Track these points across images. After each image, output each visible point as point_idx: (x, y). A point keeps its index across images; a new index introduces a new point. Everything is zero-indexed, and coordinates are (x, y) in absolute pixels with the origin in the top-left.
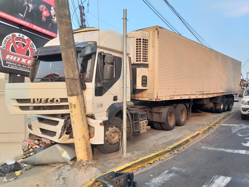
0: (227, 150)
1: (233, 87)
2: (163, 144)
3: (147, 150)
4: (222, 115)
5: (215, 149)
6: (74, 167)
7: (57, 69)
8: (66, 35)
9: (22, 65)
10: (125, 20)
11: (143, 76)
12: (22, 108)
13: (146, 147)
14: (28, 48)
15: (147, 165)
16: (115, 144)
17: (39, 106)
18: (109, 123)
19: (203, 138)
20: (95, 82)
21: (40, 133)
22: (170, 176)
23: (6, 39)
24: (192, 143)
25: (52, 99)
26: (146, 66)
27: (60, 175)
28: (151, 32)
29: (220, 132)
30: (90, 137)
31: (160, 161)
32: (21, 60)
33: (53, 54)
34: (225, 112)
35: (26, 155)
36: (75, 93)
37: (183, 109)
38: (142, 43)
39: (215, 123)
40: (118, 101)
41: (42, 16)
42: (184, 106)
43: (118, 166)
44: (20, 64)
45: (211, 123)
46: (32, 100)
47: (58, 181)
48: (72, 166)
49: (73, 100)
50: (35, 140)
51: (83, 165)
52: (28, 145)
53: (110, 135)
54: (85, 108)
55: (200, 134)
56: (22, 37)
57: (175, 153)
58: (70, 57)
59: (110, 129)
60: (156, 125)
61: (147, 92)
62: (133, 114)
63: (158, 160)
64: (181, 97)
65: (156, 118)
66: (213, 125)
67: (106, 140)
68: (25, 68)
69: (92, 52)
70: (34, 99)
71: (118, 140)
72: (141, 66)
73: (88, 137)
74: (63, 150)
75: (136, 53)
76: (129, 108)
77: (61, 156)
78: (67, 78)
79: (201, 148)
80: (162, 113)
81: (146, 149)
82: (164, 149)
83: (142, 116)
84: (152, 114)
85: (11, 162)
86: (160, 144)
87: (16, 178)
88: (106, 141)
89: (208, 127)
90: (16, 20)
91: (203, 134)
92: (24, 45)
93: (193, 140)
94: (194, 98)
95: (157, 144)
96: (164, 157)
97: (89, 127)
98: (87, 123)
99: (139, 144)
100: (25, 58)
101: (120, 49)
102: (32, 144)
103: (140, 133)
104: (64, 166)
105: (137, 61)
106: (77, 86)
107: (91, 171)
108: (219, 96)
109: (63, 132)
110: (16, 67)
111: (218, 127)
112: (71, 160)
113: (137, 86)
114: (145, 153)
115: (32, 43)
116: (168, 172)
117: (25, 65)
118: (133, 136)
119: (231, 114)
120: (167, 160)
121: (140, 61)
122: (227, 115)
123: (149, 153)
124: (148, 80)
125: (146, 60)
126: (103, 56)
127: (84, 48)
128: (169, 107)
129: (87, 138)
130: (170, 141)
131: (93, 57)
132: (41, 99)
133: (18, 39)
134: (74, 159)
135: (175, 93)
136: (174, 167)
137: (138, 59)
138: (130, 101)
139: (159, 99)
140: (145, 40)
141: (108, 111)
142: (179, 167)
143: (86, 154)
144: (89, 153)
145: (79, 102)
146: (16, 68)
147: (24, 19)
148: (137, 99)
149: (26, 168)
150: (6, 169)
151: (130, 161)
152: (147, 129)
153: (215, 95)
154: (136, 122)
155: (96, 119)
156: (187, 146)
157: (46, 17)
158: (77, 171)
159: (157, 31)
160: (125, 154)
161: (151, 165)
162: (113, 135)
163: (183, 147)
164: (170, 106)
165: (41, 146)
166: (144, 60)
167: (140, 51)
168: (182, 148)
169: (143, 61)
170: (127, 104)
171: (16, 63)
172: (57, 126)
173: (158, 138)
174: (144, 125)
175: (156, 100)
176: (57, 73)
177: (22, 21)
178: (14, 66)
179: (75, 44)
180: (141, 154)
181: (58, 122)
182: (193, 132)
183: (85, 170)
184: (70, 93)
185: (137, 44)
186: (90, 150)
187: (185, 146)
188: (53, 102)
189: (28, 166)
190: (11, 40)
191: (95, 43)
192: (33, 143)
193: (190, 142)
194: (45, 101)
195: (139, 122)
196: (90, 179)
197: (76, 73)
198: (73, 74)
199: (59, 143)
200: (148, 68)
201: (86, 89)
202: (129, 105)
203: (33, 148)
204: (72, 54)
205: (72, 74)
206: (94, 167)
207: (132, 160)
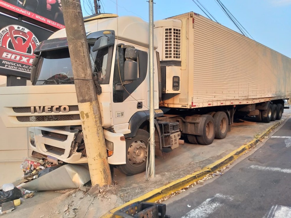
0: (284, 170)
1: (283, 91)
2: (200, 162)
3: (181, 170)
4: (271, 125)
5: (268, 168)
6: (88, 194)
7: (64, 68)
8: (74, 22)
9: (22, 65)
10: (151, 3)
11: (174, 77)
12: (20, 119)
13: (179, 167)
14: (30, 44)
15: (182, 190)
16: (140, 163)
17: (42, 116)
18: (132, 137)
19: (250, 154)
20: (113, 84)
21: (45, 150)
22: (214, 206)
23: (2, 33)
24: (237, 160)
25: (58, 107)
26: (178, 64)
27: (70, 205)
28: (184, 20)
29: (270, 146)
30: (108, 155)
31: (198, 185)
32: (21, 59)
33: (58, 48)
34: (274, 121)
35: (28, 178)
36: (87, 98)
37: (224, 118)
38: (172, 34)
39: (263, 135)
40: (144, 109)
41: (47, 4)
42: (225, 114)
43: (144, 193)
44: (20, 64)
45: (258, 135)
46: (32, 109)
47: (68, 213)
48: (85, 193)
49: (85, 108)
50: (40, 159)
51: (100, 191)
52: (30, 165)
53: (134, 152)
54: (100, 118)
55: (246, 149)
56: (22, 30)
57: (217, 175)
58: (79, 50)
59: (134, 144)
60: (190, 139)
61: (180, 96)
62: (163, 125)
63: (195, 183)
64: (222, 103)
65: (190, 130)
66: (261, 137)
67: (128, 158)
68: (27, 69)
69: (109, 44)
70: (35, 107)
71: (143, 158)
72: (171, 64)
73: (106, 155)
74: (74, 172)
75: (165, 47)
76: (157, 118)
77: (72, 180)
78: (76, 79)
79: (250, 167)
80: (198, 123)
81: (179, 169)
82: (202, 169)
83: (174, 127)
84: (185, 124)
85: (8, 188)
86: (197, 163)
87: (14, 209)
88: (128, 160)
89: (255, 140)
90: (13, 9)
91: (249, 148)
92: (24, 40)
93: (238, 156)
94: (237, 104)
95: (193, 162)
96: (203, 179)
97: (107, 142)
98: (104, 137)
99: (170, 162)
100: (26, 56)
101: (145, 41)
102: (35, 165)
103: (171, 149)
104: (75, 192)
105: (166, 57)
106: (89, 89)
107: (109, 200)
108: (267, 102)
109: (74, 150)
110: (14, 67)
111: (267, 139)
112: (85, 185)
113: (167, 90)
114: (178, 175)
115: (34, 37)
116: (210, 201)
117: (26, 65)
118: (162, 152)
119: (280, 123)
120: (207, 183)
121: (171, 57)
122: (276, 125)
123: (184, 175)
124: (180, 81)
125: (178, 56)
126: (122, 50)
127: (98, 39)
128: (206, 115)
129: (104, 156)
130: (209, 158)
131: (110, 50)
132: (44, 107)
133: (18, 32)
134: (89, 183)
135: (214, 98)
136: (218, 193)
137: (168, 55)
138: (158, 108)
139: (195, 106)
140: (177, 30)
141: (130, 122)
142: (224, 193)
143: (103, 177)
144: (108, 176)
145: (93, 110)
146: (15, 69)
147: (24, 8)
148: (167, 106)
149: (27, 195)
150: (2, 197)
151: (160, 185)
152: (179, 144)
153: (262, 101)
154: (166, 134)
155: (116, 132)
156: (231, 164)
157: (51, 5)
158: (92, 200)
159: (192, 19)
160: (153, 176)
161: (187, 190)
162: (137, 152)
163: (226, 165)
164: (208, 115)
165: (47, 167)
166: (176, 56)
167: (171, 45)
168: (225, 168)
169: (174, 57)
170: (155, 112)
171: (14, 63)
172: (65, 141)
173: (194, 154)
174: (175, 138)
175: (191, 107)
176: (65, 74)
177: (21, 10)
178: (13, 67)
179: (87, 35)
180: (173, 176)
181: (66, 136)
182: (237, 147)
183: (102, 199)
184: (81, 98)
185: (166, 36)
186: (109, 171)
187: (229, 164)
188: (60, 111)
189: (31, 193)
190: (8, 34)
191: (113, 32)
192: (36, 163)
193: (234, 159)
194: (50, 109)
195: (170, 135)
196: (108, 211)
197: (88, 72)
198: (84, 73)
199: (69, 163)
200: (181, 66)
201: (102, 93)
202: (157, 113)
203: (37, 170)
204: (81, 47)
205: (82, 73)
206: (114, 194)
207: (162, 184)
